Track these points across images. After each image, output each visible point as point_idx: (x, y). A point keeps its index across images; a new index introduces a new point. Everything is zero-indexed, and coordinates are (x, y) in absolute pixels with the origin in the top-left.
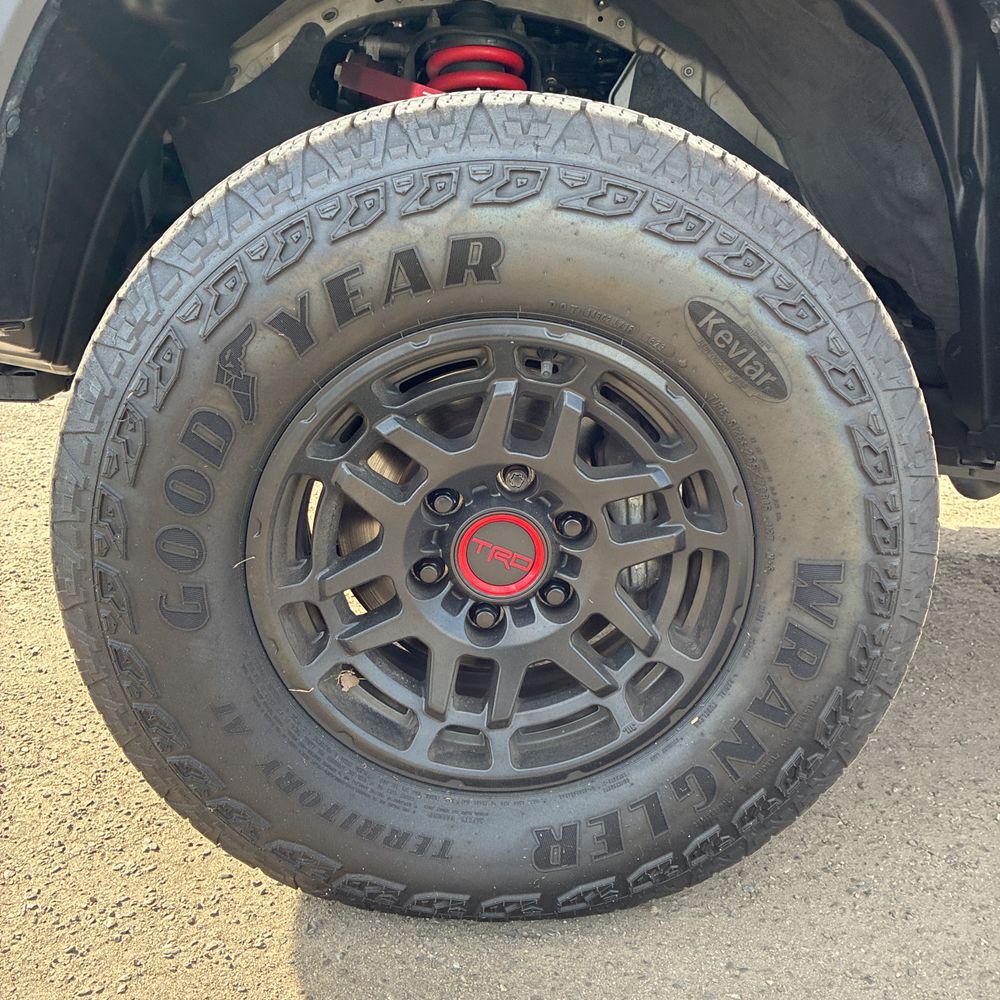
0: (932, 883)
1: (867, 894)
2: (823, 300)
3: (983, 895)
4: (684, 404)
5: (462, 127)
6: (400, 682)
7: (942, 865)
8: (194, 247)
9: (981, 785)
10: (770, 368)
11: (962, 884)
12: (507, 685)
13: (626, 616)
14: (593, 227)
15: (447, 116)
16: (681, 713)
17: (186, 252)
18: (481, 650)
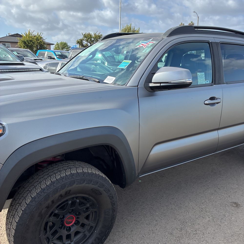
0: (121, 237)
1: (115, 241)
2: (104, 183)
3: (127, 236)
4: (90, 197)
5: (65, 179)
6: (59, 241)
7: (122, 233)
8: (34, 202)
9: (123, 219)
10: (100, 192)
11: (125, 235)
12: (73, 236)
13: (86, 221)
14: (80, 185)
15: (63, 177)
16: (94, 231)
17: (33, 203)
18: (69, 233)
